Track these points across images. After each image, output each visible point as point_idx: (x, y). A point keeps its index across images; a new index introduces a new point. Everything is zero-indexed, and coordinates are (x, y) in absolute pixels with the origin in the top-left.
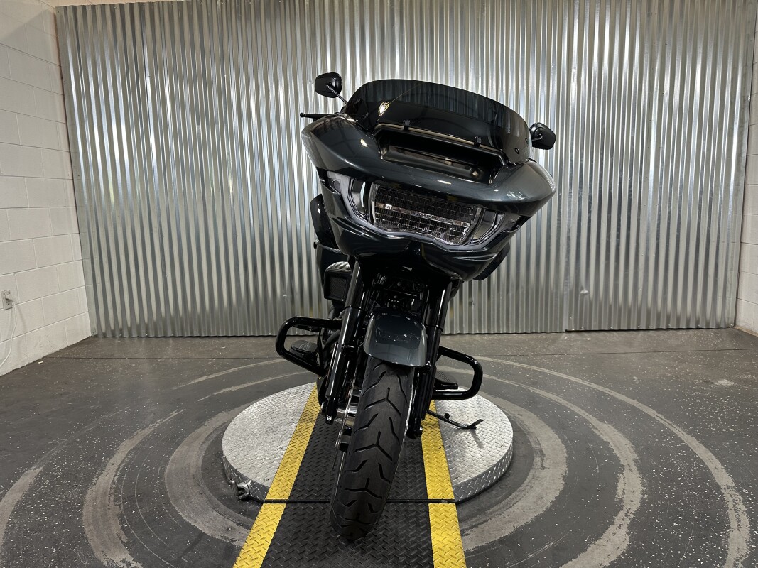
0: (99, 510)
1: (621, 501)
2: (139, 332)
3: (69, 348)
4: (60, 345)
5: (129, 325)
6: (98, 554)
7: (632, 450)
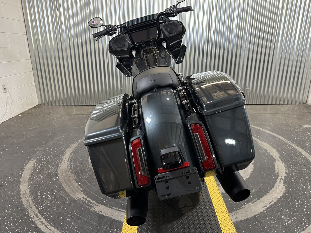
0: (66, 177)
1: (278, 173)
2: (59, 103)
3: (30, 109)
4: (27, 108)
5: (55, 100)
6: (72, 195)
7: (277, 153)
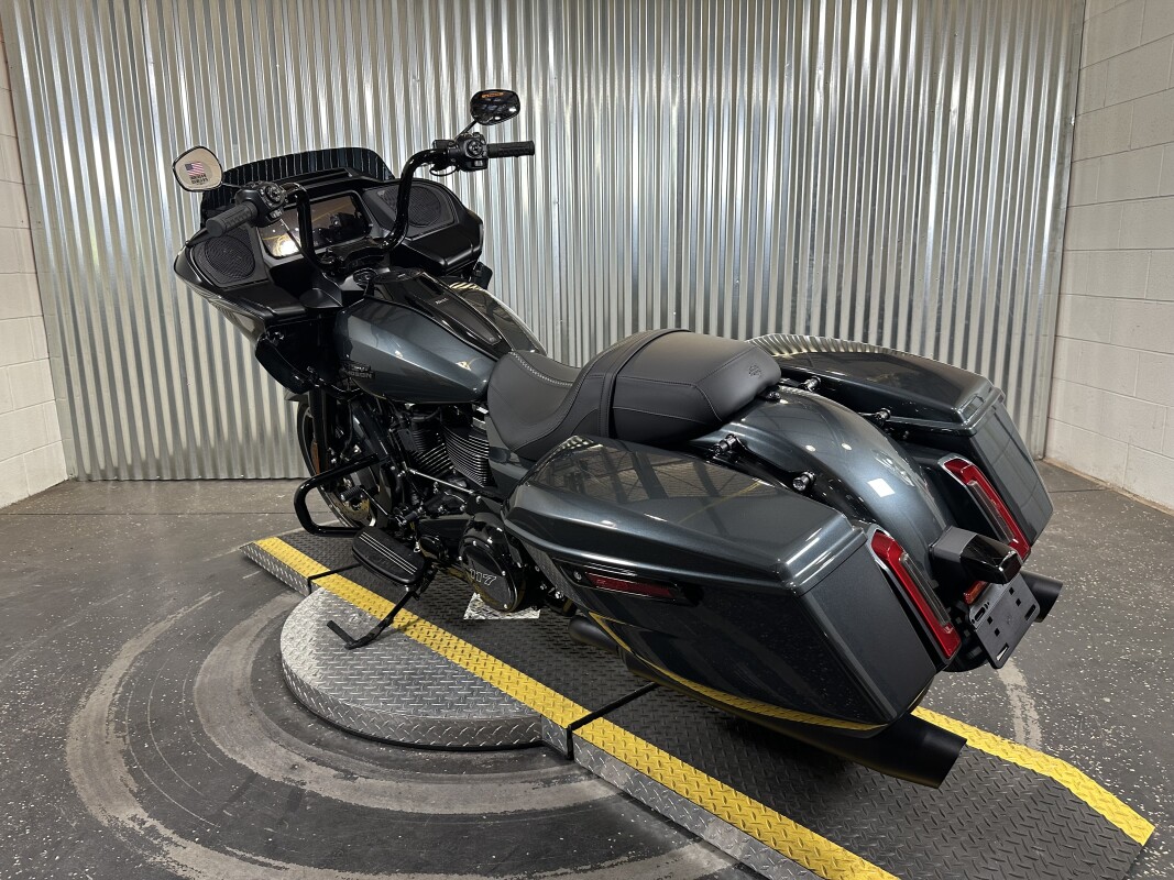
2: (145, 473)
3: (31, 498)
4: (18, 495)
5: (129, 462)
